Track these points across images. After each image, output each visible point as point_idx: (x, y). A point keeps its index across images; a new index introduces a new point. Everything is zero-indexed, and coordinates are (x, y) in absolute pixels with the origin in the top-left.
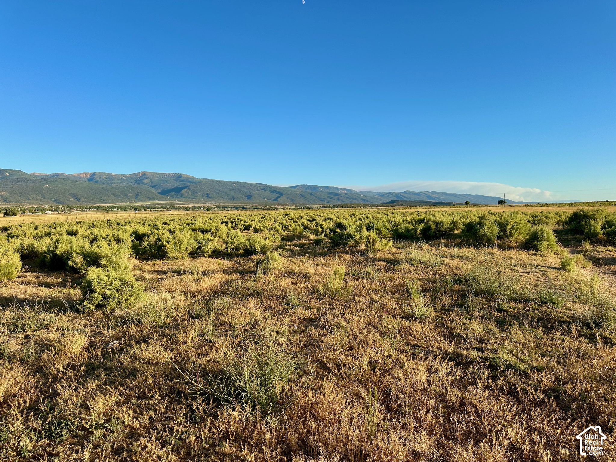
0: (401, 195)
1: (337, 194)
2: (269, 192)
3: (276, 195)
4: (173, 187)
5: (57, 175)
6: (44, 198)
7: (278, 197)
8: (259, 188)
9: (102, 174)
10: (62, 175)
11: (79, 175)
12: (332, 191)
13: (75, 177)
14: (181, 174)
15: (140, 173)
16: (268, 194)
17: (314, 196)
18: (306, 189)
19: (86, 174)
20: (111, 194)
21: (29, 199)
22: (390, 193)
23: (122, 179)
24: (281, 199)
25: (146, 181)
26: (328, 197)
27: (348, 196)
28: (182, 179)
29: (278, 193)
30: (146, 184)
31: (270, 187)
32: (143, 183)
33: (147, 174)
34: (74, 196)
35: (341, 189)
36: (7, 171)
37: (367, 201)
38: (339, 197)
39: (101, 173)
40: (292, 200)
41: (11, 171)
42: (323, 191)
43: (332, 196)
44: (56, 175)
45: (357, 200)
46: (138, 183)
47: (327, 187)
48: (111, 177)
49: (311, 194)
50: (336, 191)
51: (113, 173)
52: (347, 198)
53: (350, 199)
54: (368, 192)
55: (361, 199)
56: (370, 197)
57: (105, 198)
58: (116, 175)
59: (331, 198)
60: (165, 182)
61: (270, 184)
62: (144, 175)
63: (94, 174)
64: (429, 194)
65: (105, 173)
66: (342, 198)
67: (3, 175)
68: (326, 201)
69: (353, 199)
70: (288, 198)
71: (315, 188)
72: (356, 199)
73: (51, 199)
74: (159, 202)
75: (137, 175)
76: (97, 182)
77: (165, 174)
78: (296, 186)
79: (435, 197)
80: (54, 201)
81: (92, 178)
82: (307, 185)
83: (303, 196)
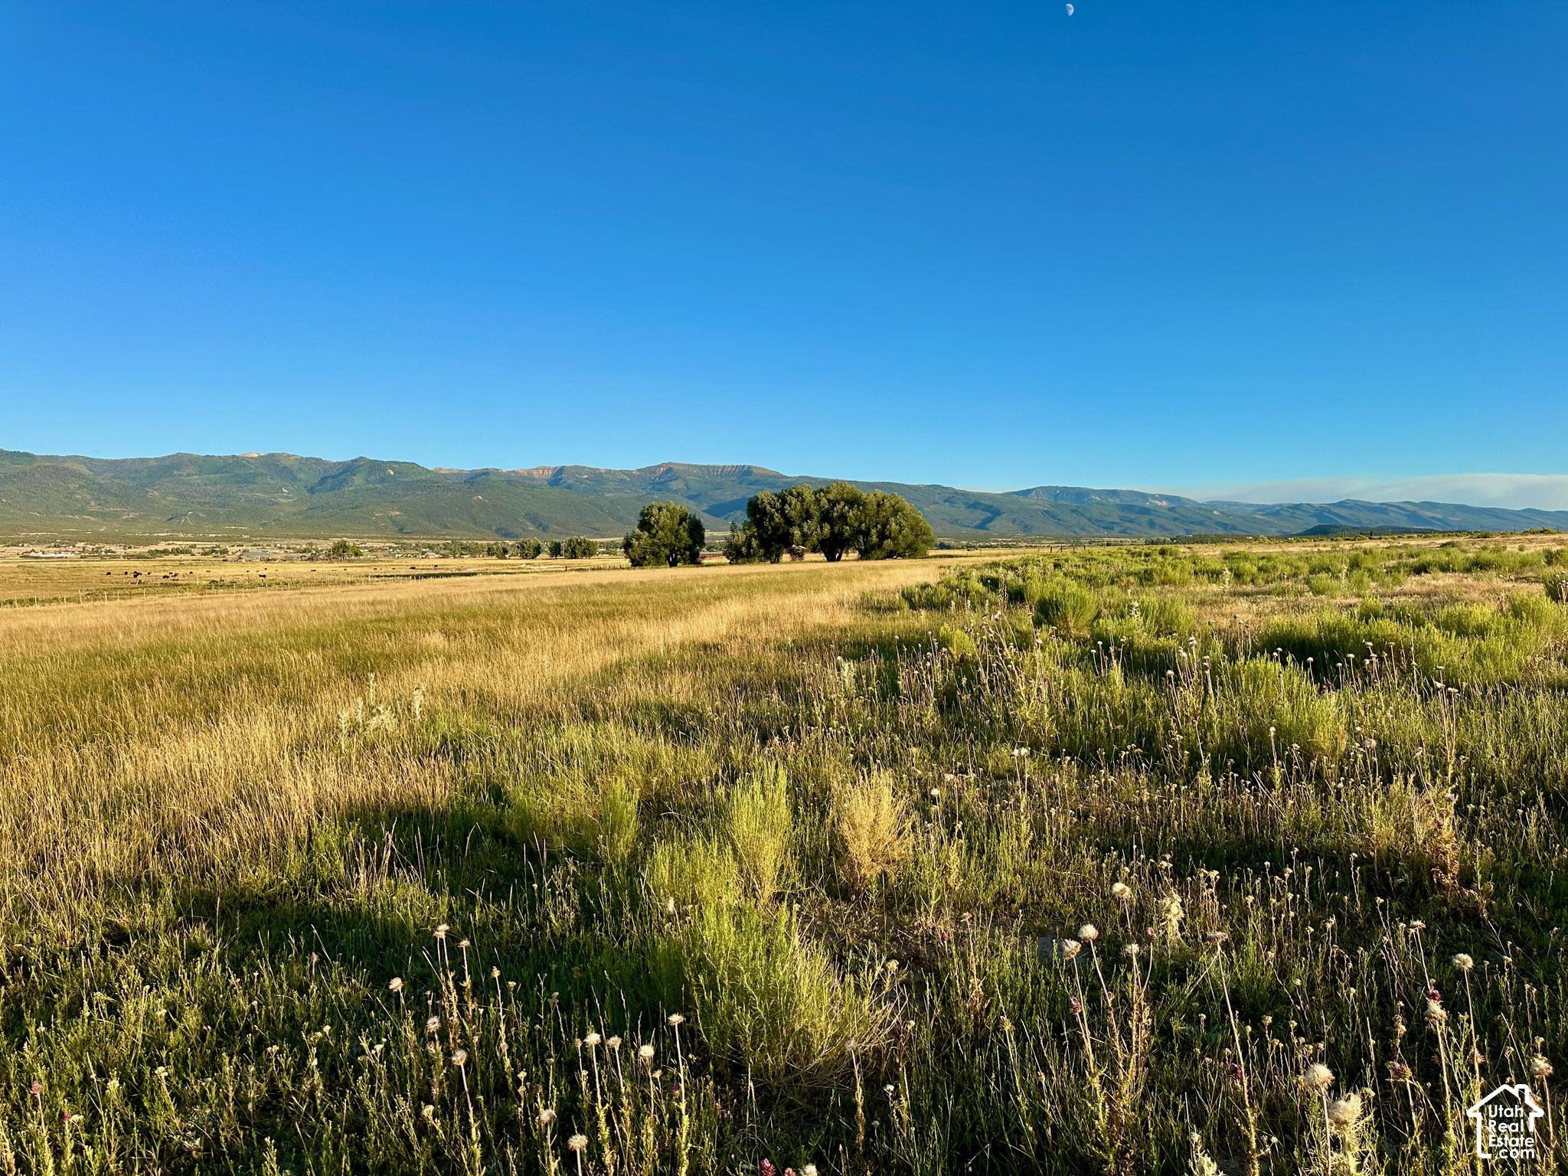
0: (1330, 512)
1: (1145, 511)
2: (963, 507)
3: (983, 515)
4: (735, 498)
5: (486, 473)
6: (475, 523)
7: (989, 520)
8: (937, 497)
9: (578, 470)
10: (496, 472)
11: (530, 472)
12: (1128, 501)
13: (522, 477)
14: (750, 467)
15: (659, 466)
16: (961, 511)
17: (1082, 515)
18: (1056, 497)
19: (544, 469)
20: (610, 514)
21: (446, 527)
22: (1297, 507)
23: (621, 480)
24: (997, 524)
25: (674, 485)
26: (1122, 518)
27: (1177, 515)
28: (752, 478)
29: (987, 508)
30: (676, 492)
31: (964, 494)
32: (668, 490)
33: (675, 468)
34: (535, 520)
35: (1153, 496)
36: (391, 464)
37: (1234, 528)
38: (1152, 517)
39: (575, 467)
40: (1026, 527)
41: (397, 466)
42: (1104, 501)
43: (1133, 516)
44: (484, 474)
45: (1204, 525)
46: (659, 490)
47: (1114, 493)
48: (598, 478)
49: (1074, 511)
50: (1139, 503)
51: (602, 466)
52: (1175, 519)
53: (1183, 522)
54: (1230, 504)
55: (1217, 523)
56: (1242, 517)
57: (597, 525)
58: (608, 472)
59: (1131, 521)
60: (718, 487)
61: (959, 486)
62: (670, 470)
63: (561, 470)
64: (1415, 508)
65: (584, 468)
66: (1161, 521)
67: (382, 474)
68: (1117, 529)
69: (1193, 523)
70: (1014, 521)
71: (1080, 494)
72: (1200, 523)
73: (489, 527)
74: (715, 534)
75: (654, 473)
76: (569, 487)
77: (714, 467)
78: (1029, 491)
79: (1433, 518)
80: (497, 531)
81: (558, 477)
82: (1058, 488)
83: (1054, 517)
